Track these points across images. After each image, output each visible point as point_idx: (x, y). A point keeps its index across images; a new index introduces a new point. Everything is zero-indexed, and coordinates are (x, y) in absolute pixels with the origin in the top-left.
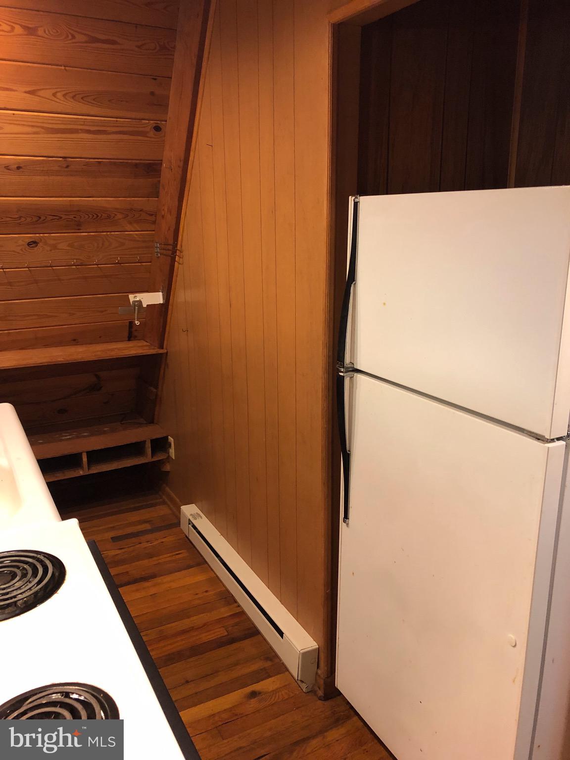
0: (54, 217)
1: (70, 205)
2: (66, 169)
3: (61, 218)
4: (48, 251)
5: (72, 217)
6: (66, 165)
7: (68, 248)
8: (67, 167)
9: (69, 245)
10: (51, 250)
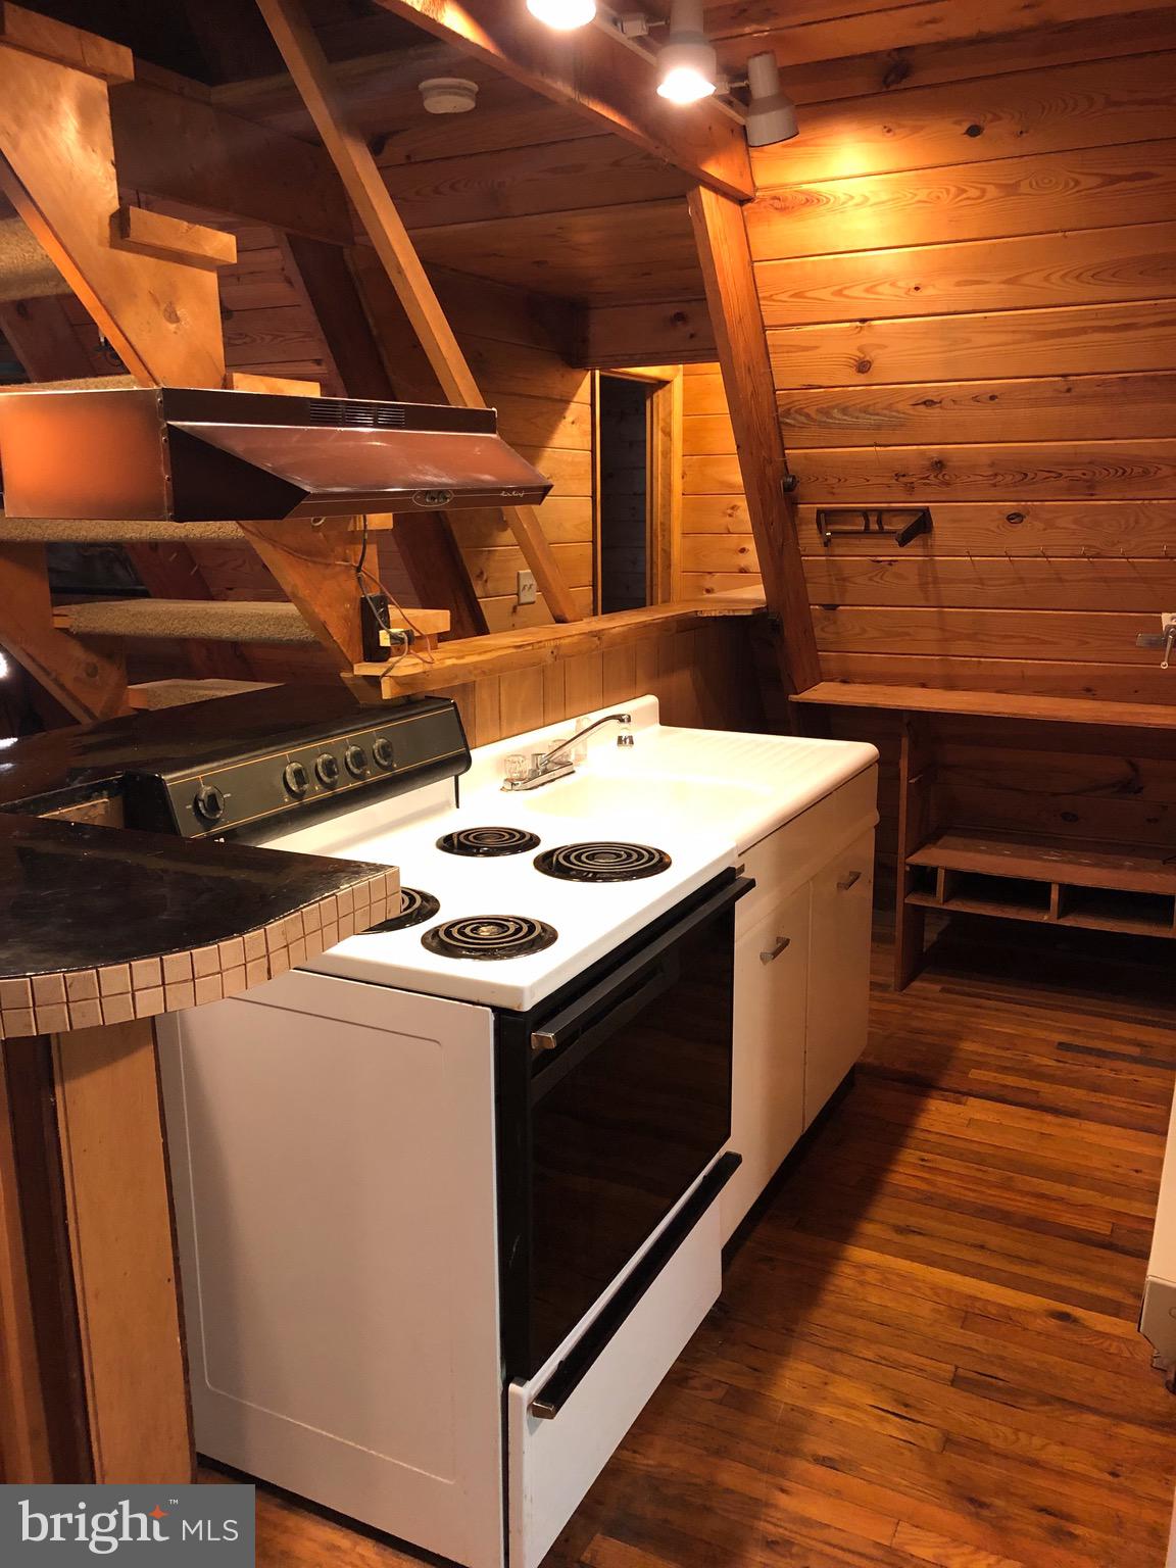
0: (1049, 474)
1: (1076, 454)
2: (1068, 395)
3: (1061, 475)
4: (1039, 530)
5: (1078, 473)
6: (1068, 388)
7: (1074, 527)
8: (1069, 390)
9: (1075, 522)
10: (1045, 529)
